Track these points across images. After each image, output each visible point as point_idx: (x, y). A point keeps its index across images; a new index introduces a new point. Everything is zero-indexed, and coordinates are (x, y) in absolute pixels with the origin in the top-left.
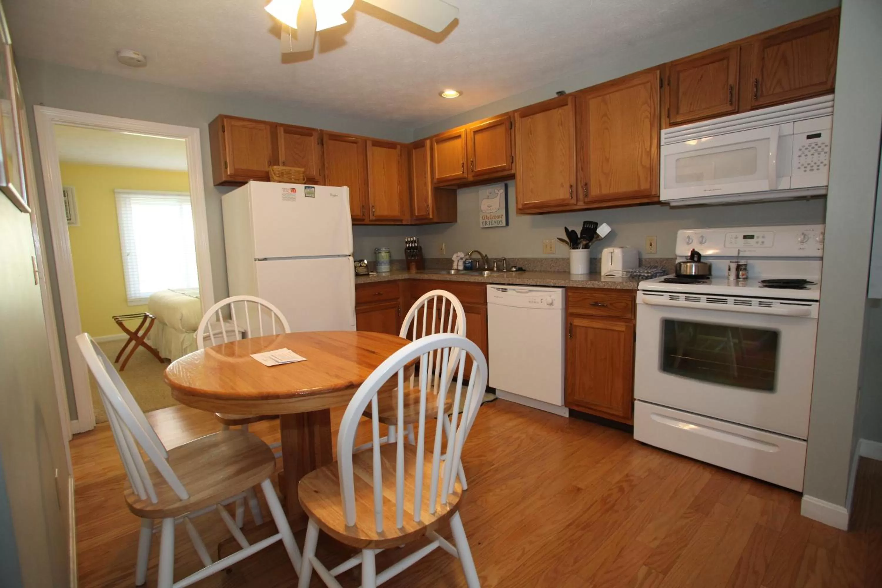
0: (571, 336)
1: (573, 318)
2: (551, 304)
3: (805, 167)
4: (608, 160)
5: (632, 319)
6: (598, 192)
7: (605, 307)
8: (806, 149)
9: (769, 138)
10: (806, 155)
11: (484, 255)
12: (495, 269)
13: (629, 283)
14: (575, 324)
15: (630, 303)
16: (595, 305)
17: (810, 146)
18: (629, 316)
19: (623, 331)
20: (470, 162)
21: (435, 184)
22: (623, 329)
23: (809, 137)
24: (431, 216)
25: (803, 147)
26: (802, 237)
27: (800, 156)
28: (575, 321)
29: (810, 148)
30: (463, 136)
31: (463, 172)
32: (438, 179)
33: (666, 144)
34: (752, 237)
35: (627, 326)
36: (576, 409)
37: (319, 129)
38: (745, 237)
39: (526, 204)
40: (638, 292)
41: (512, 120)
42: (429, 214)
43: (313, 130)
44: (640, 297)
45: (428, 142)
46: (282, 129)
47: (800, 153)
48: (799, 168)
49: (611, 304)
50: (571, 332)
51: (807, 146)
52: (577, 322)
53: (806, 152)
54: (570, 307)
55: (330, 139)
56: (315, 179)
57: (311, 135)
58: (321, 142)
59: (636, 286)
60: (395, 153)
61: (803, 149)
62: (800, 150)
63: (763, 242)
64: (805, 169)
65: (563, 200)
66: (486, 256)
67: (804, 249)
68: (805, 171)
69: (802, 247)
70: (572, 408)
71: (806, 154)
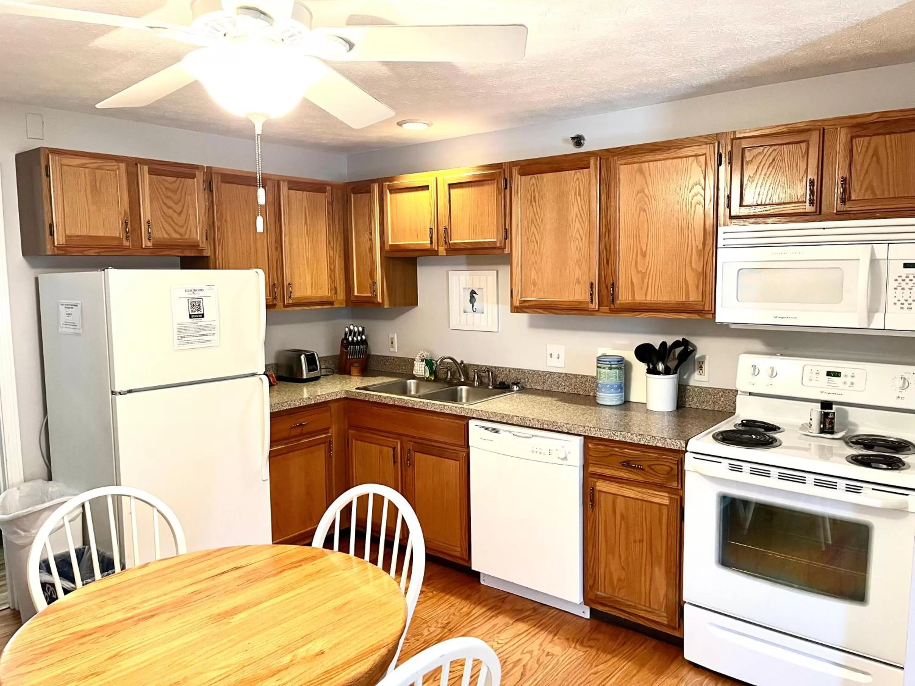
0: (592, 505)
1: (595, 480)
2: (565, 458)
3: (902, 304)
4: (644, 255)
5: (678, 489)
6: (630, 298)
7: (642, 469)
8: (904, 280)
9: (859, 260)
10: (903, 289)
11: (459, 362)
12: (476, 384)
13: (673, 440)
14: (598, 488)
15: (675, 467)
16: (627, 464)
17: (907, 277)
18: (674, 484)
19: (666, 505)
20: (441, 229)
21: (387, 252)
22: (667, 502)
23: (906, 266)
24: (380, 300)
25: (900, 277)
26: (902, 381)
27: (895, 289)
28: (598, 484)
29: (907, 280)
30: (432, 187)
31: (432, 243)
32: (390, 245)
33: (725, 247)
34: (837, 374)
35: (670, 498)
36: (600, 608)
37: (205, 166)
38: (829, 374)
39: (525, 301)
40: (687, 455)
41: (506, 177)
42: (376, 296)
43: (196, 167)
44: (689, 461)
45: (376, 187)
46: (146, 168)
47: (896, 284)
48: (895, 304)
49: (649, 466)
50: (592, 500)
51: (904, 278)
52: (601, 485)
53: (903, 284)
54: (590, 465)
55: (223, 182)
56: (198, 246)
57: (193, 177)
58: (209, 187)
59: (684, 445)
60: (322, 199)
61: (900, 280)
62: (896, 280)
63: (852, 383)
64: (902, 306)
65: (580, 303)
66: (462, 362)
67: (903, 398)
68: (902, 308)
69: (900, 395)
70: (594, 607)
71: (903, 287)
